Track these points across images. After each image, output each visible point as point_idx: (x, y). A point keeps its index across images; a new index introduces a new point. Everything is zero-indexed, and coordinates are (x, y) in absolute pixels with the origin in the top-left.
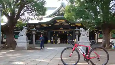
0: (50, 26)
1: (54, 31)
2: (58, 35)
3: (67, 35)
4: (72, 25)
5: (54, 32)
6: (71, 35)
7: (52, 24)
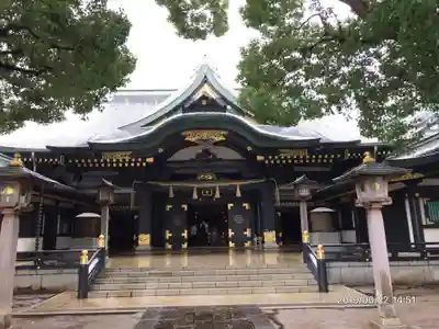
0: (150, 160)
1: (171, 187)
2: (185, 207)
3: (230, 205)
4: (259, 158)
5: (172, 195)
6: (246, 205)
7: (161, 150)
